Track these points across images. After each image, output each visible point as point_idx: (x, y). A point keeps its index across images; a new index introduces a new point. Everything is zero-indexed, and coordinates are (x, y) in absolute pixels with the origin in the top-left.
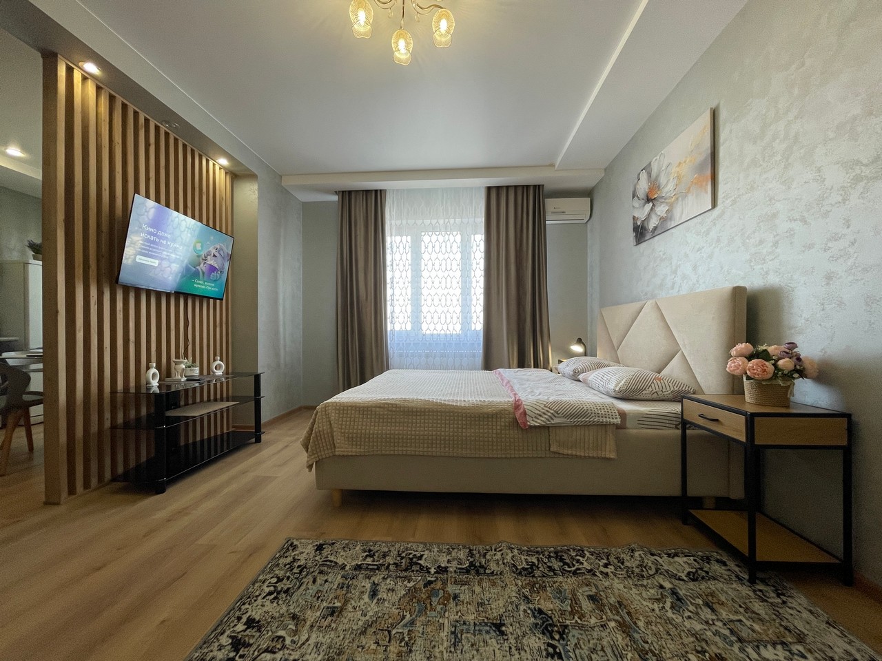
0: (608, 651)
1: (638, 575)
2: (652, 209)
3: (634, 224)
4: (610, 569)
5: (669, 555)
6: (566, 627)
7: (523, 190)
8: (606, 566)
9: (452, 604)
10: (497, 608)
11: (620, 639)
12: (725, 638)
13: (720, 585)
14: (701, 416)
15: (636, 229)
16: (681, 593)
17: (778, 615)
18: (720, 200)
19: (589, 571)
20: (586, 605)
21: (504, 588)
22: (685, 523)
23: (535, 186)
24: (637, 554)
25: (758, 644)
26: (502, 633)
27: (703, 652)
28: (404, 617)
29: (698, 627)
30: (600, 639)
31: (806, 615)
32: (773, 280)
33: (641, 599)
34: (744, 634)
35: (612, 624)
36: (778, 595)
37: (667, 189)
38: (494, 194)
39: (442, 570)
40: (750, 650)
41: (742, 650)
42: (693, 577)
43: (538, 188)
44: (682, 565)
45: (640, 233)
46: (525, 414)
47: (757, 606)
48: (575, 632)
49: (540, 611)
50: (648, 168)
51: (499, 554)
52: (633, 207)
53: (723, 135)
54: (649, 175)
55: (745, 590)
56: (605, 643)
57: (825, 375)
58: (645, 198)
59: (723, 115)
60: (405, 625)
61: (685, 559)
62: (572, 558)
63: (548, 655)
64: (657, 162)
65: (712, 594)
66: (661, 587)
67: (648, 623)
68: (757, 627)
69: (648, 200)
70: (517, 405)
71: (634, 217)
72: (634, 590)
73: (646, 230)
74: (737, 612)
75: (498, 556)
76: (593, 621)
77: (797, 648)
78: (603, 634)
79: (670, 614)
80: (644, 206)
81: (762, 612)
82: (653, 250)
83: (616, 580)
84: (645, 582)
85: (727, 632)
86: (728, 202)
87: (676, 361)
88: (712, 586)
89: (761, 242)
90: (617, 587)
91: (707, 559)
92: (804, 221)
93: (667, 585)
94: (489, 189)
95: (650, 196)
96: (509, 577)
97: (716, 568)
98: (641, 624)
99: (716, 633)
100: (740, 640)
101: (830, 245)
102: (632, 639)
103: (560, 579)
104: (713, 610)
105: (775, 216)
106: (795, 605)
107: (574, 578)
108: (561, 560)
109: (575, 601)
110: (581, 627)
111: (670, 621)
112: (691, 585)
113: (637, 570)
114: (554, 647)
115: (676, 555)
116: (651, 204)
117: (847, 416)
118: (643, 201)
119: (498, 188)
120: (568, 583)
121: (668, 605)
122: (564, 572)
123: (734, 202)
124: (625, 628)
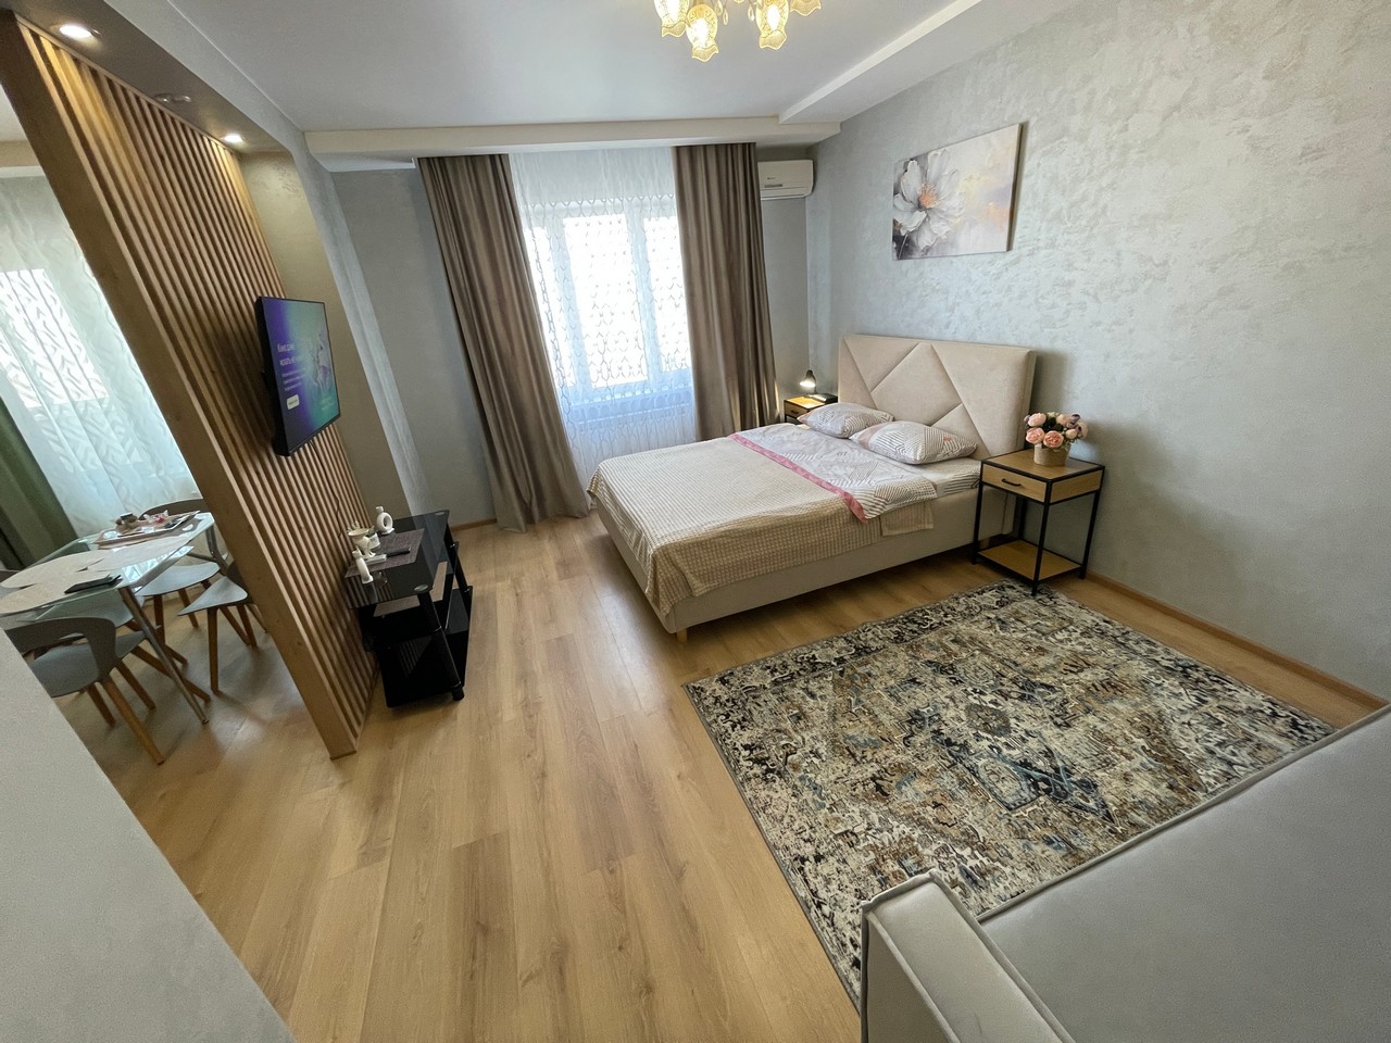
0: (984, 668)
1: (969, 615)
2: (924, 221)
3: (894, 231)
4: (950, 618)
5: (979, 593)
6: (952, 665)
7: (725, 151)
8: (946, 615)
9: (872, 680)
10: (903, 670)
11: (987, 659)
12: (1036, 636)
13: (1019, 604)
14: (1004, 481)
15: (897, 238)
16: (1001, 617)
17: (1056, 612)
18: (1015, 245)
19: (940, 623)
20: (954, 647)
21: (896, 655)
22: (974, 563)
23: (744, 144)
24: (961, 600)
25: (1053, 633)
26: (919, 683)
27: (1030, 648)
28: (850, 701)
29: (1021, 635)
30: (975, 663)
31: (1068, 606)
32: (1059, 346)
33: (980, 630)
34: (1044, 630)
35: (977, 652)
36: (1051, 599)
37: (949, 203)
38: (687, 157)
39: (841, 661)
40: (1050, 638)
41: (1047, 639)
42: (1001, 604)
43: (747, 148)
44: (990, 597)
45: (904, 245)
46: (861, 508)
47: (1043, 610)
48: (958, 666)
49: (930, 662)
50: (921, 159)
51: (869, 633)
52: (894, 206)
53: (1029, 165)
54: (924, 173)
55: (1032, 602)
56: (979, 664)
57: (1092, 435)
58: (916, 202)
59: (1032, 139)
60: (856, 704)
61: (990, 593)
62: (921, 618)
63: (954, 684)
64: (937, 158)
65: (1017, 612)
66: (989, 618)
67: (994, 644)
68: (1049, 624)
69: (920, 207)
70: (849, 500)
71: (895, 222)
72: (974, 627)
73: (913, 245)
74: (1035, 619)
75: (870, 635)
76: (964, 655)
77: (1071, 628)
78: (975, 660)
79: (1002, 634)
80: (912, 212)
81: (1047, 613)
82: (921, 274)
83: (959, 624)
84: (976, 618)
85: (1035, 633)
86: (1025, 251)
87: (955, 414)
88: (1015, 606)
89: (1054, 306)
90: (963, 628)
91: (1002, 588)
92: (1096, 297)
93: (992, 616)
94: (678, 149)
95: (924, 202)
96: (893, 648)
97: (1009, 592)
98: (990, 646)
99: (1031, 635)
100: (1044, 634)
101: (1114, 327)
102: (993, 657)
103: (924, 636)
104: (1022, 622)
105: (1070, 284)
106: (1061, 602)
107: (933, 633)
108: (915, 622)
109: (946, 648)
110: (960, 661)
111: (1004, 638)
112: (1002, 610)
113: (967, 612)
114: (954, 679)
115: (983, 592)
116: (924, 215)
117: (1102, 468)
118: (911, 206)
119: (691, 149)
120: (932, 637)
121: (998, 628)
122: (924, 631)
123: (1031, 254)
124: (985, 651)
